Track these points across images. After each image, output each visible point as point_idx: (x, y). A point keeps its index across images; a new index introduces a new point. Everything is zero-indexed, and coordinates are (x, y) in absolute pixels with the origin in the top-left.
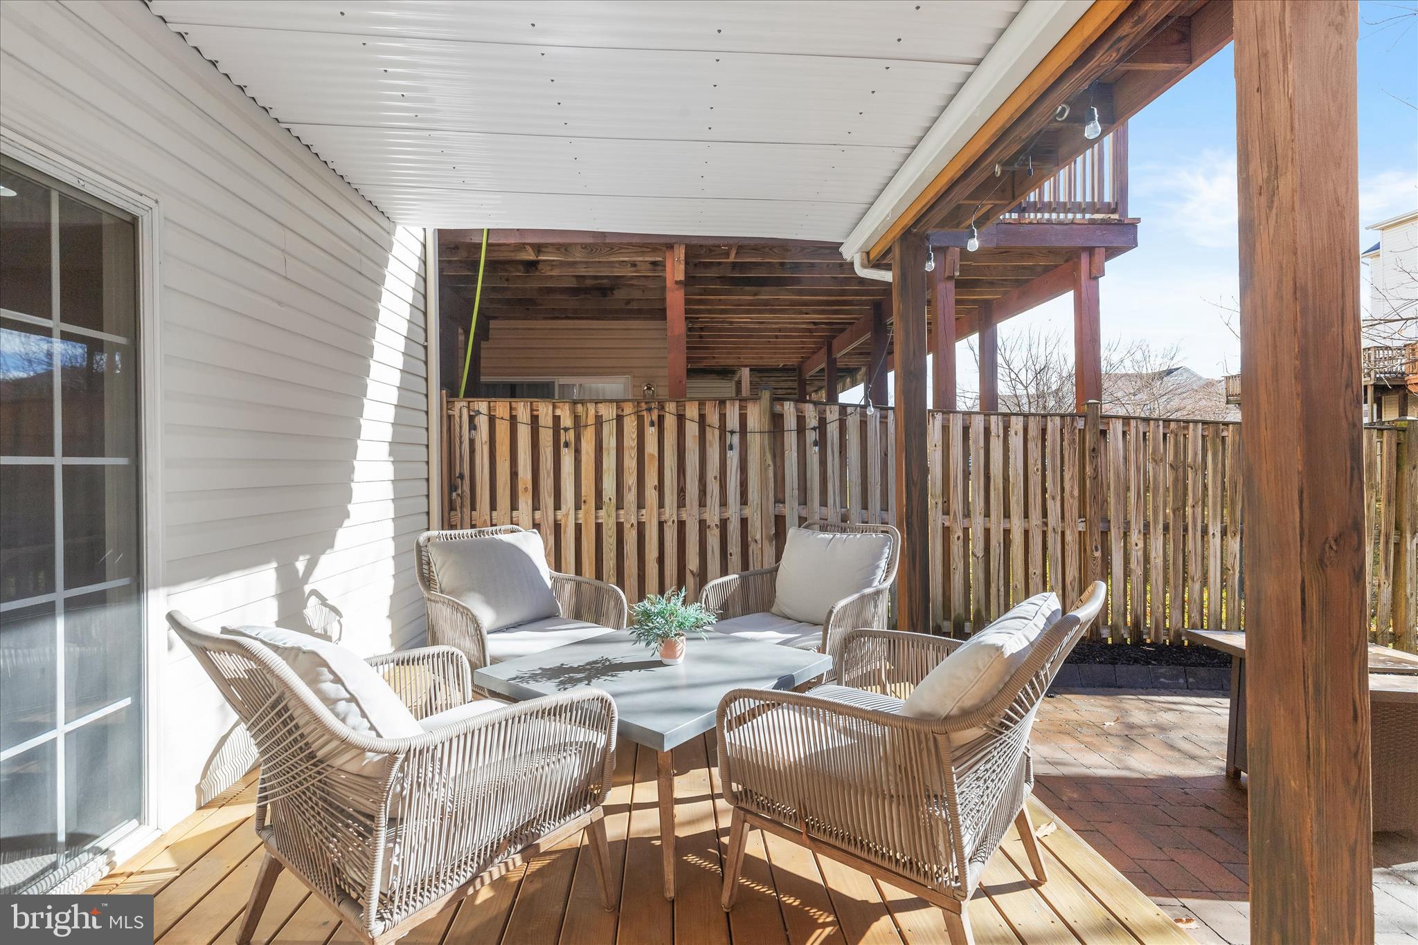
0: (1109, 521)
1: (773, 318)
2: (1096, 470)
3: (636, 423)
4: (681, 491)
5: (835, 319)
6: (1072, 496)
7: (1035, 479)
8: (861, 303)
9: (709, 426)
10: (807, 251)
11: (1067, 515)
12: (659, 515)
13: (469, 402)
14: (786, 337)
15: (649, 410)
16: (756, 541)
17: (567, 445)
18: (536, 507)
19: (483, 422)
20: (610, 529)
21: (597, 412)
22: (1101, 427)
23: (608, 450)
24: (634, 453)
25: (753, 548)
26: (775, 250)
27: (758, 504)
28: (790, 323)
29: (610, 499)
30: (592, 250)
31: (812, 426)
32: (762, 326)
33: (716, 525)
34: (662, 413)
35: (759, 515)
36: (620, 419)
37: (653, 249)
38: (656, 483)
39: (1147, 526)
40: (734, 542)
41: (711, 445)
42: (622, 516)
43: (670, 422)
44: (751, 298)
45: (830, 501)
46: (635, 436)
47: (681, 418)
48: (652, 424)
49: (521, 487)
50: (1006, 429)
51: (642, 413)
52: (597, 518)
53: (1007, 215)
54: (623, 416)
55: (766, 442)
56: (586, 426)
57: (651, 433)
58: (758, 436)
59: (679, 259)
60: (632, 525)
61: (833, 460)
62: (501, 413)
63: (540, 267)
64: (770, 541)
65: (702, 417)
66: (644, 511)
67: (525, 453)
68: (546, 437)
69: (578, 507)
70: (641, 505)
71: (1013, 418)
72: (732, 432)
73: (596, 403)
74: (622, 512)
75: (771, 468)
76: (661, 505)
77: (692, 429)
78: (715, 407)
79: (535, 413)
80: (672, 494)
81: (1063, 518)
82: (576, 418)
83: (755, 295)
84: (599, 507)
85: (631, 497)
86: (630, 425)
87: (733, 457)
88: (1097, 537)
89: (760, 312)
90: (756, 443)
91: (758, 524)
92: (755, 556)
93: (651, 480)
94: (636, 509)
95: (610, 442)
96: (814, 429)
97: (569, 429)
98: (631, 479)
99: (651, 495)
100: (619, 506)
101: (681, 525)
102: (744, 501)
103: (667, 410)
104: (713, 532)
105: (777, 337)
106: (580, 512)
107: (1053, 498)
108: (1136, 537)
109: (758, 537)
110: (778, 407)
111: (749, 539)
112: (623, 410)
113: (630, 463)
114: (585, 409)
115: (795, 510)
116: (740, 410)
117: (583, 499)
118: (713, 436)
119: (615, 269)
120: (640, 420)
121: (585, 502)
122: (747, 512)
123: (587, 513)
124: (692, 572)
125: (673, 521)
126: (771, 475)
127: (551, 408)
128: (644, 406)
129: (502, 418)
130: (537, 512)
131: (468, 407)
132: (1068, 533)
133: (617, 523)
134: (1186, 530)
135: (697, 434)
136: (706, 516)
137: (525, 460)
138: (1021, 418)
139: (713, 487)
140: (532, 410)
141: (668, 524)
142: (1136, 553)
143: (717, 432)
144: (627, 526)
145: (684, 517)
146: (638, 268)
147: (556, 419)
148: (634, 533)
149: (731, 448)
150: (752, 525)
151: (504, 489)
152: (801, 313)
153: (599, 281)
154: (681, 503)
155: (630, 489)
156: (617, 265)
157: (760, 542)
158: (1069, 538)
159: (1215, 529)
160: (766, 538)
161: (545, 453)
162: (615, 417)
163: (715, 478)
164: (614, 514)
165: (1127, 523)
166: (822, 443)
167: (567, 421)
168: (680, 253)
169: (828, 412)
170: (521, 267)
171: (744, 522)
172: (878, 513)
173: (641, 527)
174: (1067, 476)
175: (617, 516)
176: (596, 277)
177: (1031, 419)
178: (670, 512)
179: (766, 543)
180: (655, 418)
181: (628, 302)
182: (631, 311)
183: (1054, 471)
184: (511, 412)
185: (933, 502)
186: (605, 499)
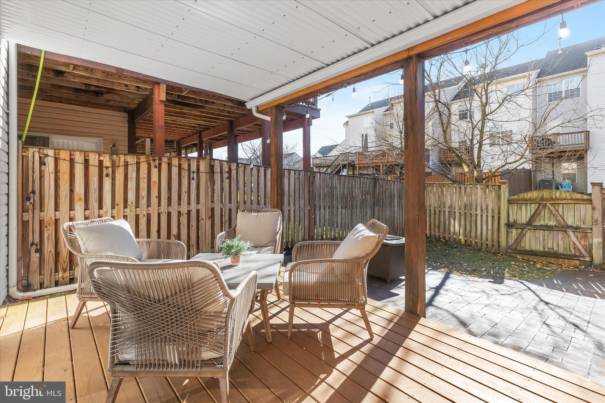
0: (316, 206)
1: (182, 120)
2: (313, 189)
3: (147, 166)
4: (169, 199)
5: (209, 124)
6: (307, 198)
7: (297, 192)
8: (225, 120)
9: (183, 169)
10: (215, 97)
11: (306, 204)
12: (158, 209)
13: (40, 149)
14: (181, 128)
15: (154, 160)
16: (203, 219)
17: (107, 175)
18: (86, 208)
19: (50, 162)
20: (132, 218)
21: (125, 159)
22: (314, 175)
23: (131, 178)
24: (146, 180)
25: (202, 222)
26: (202, 94)
27: (204, 203)
28: (188, 123)
29: (132, 203)
30: (108, 75)
31: (226, 171)
32: (174, 122)
33: (186, 213)
34: (160, 162)
35: (205, 208)
36: (138, 164)
37: (143, 81)
38: (157, 195)
39: (325, 206)
40: (194, 220)
41: (184, 178)
42: (138, 211)
43: (164, 166)
44: (179, 110)
45: (233, 201)
46: (146, 172)
47: (170, 165)
48: (156, 167)
49: (76, 197)
50: (289, 174)
51: (150, 162)
52: (124, 212)
53: (301, 103)
54: (140, 163)
55: (208, 176)
56: (119, 166)
57: (155, 172)
58: (204, 174)
59: (163, 90)
60: (144, 215)
61: (234, 185)
62: (64, 156)
63: (66, 75)
64: (209, 219)
65: (180, 165)
66: (150, 208)
67: (80, 179)
68: (94, 172)
69: (113, 208)
70: (149, 205)
71: (291, 171)
72: (194, 172)
73: (125, 155)
74: (138, 209)
75: (210, 188)
76: (159, 205)
77: (175, 170)
78: (186, 160)
79: (87, 158)
80: (165, 200)
81: (304, 206)
82: (113, 162)
83: (181, 109)
84: (125, 207)
85: (143, 202)
86: (144, 167)
87: (194, 183)
88: (313, 211)
89: (177, 116)
90: (203, 177)
91: (204, 212)
92: (202, 225)
93: (154, 193)
94: (146, 208)
95: (132, 174)
96: (227, 172)
97: (109, 167)
98: (144, 193)
99: (154, 200)
100: (137, 206)
101: (169, 214)
102: (198, 203)
103: (163, 161)
104: (184, 216)
105: (176, 127)
106: (114, 210)
107: (302, 199)
108: (322, 210)
109: (204, 217)
110: (213, 162)
111: (200, 218)
112: (139, 159)
113: (144, 185)
114: (119, 157)
115: (219, 205)
116: (197, 163)
117: (116, 203)
118: (185, 174)
119: (115, 86)
120: (149, 165)
121: (117, 205)
122: (199, 207)
123: (119, 210)
124: (174, 235)
125: (165, 213)
126: (210, 191)
127: (97, 156)
128: (151, 158)
129: (65, 160)
130: (86, 211)
131: (39, 152)
132: (306, 210)
133: (136, 214)
134: (333, 208)
135: (177, 172)
136: (181, 209)
137: (80, 183)
138: (294, 171)
139: (185, 196)
140: (85, 156)
141: (163, 214)
142: (322, 216)
143: (187, 172)
144: (141, 216)
145: (170, 210)
146: (129, 88)
147: (101, 162)
148: (145, 219)
149: (193, 179)
150: (201, 213)
151: (65, 199)
152: (196, 120)
153: (100, 89)
154: (169, 204)
155: (143, 198)
156: (117, 84)
157: (204, 219)
158: (306, 212)
159: (339, 207)
160: (207, 218)
161: (93, 179)
162: (135, 163)
163: (186, 192)
164: (134, 210)
165: (320, 206)
166: (229, 178)
167: (107, 163)
168: (163, 88)
169: (232, 165)
170: (52, 73)
171: (198, 211)
172: (249, 206)
173: (149, 217)
174: (306, 191)
175: (136, 211)
176: (97, 87)
177: (296, 171)
178: (164, 208)
179: (207, 220)
180: (157, 164)
181: (109, 101)
182: (106, 105)
183: (302, 189)
184: (70, 157)
185: (268, 201)
186: (129, 202)
